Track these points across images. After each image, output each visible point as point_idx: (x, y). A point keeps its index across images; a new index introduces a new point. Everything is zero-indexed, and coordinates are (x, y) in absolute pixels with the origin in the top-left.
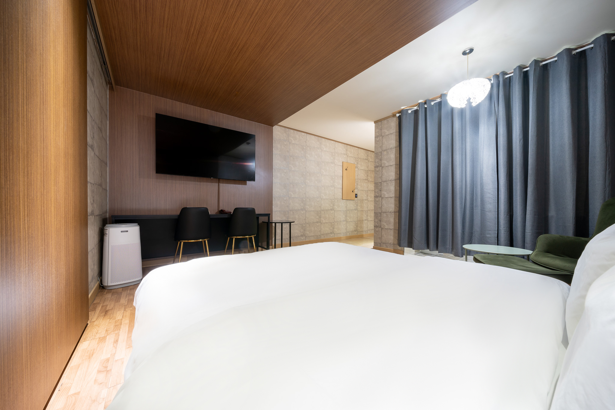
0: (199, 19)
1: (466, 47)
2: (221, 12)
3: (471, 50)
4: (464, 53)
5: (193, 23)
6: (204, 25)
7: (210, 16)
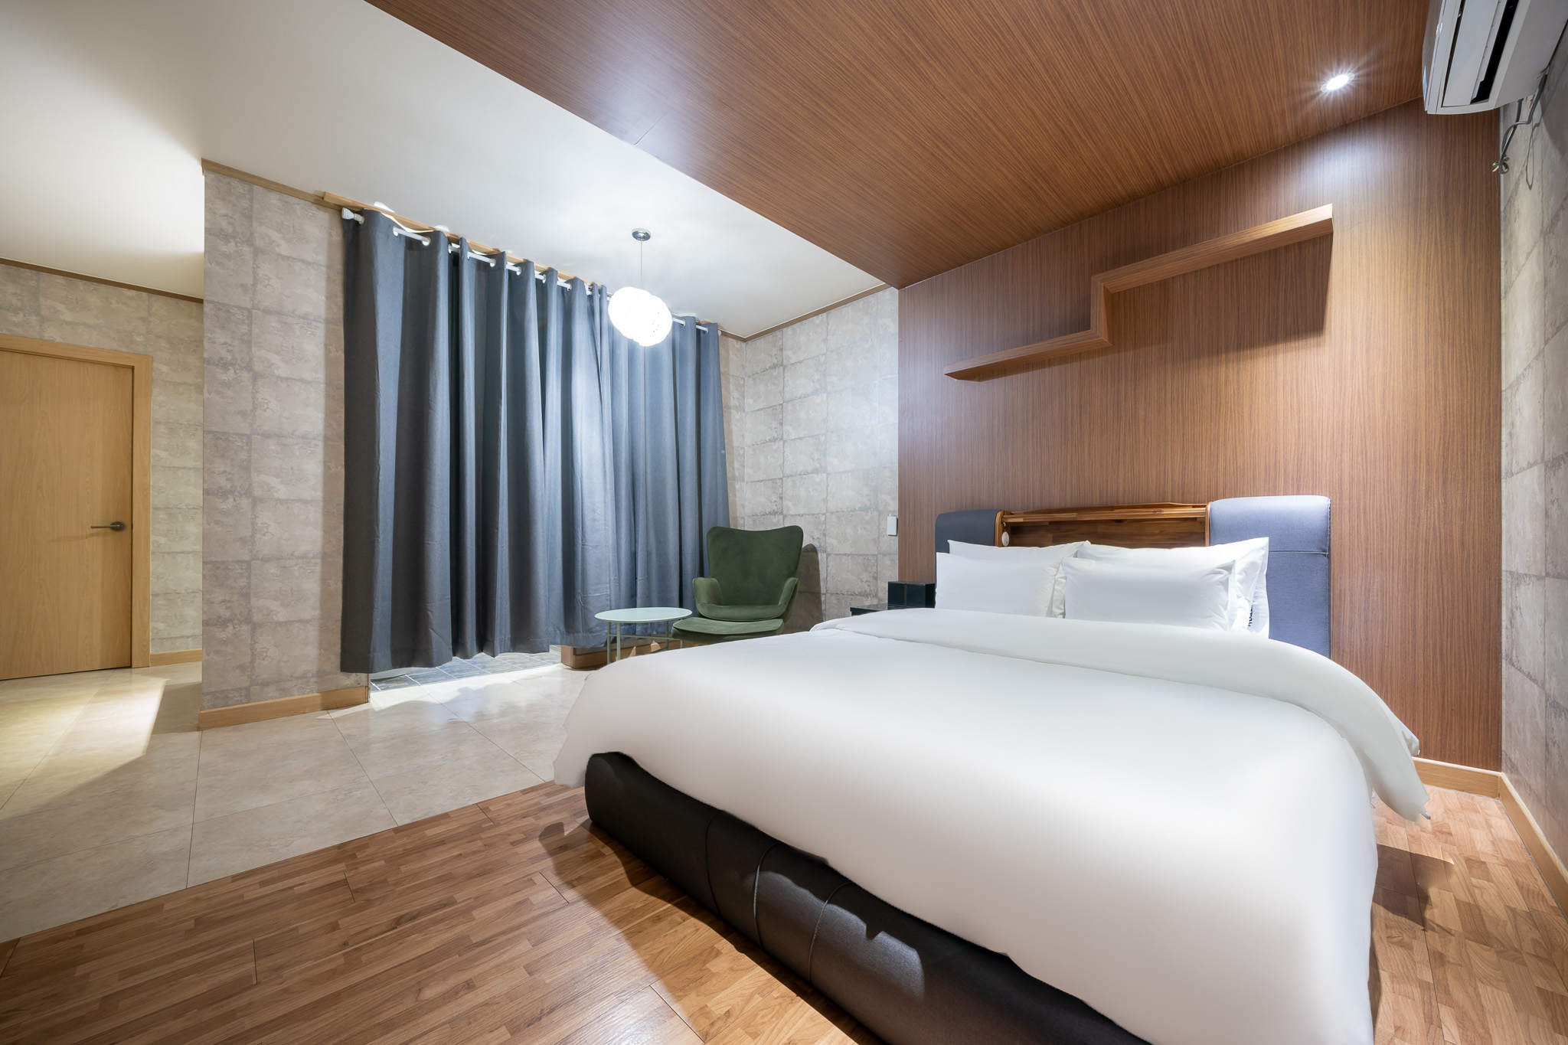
0: (1096, 49)
1: (643, 227)
2: (1075, 99)
3: (647, 237)
4: (635, 235)
5: (1101, 29)
6: (1078, 50)
7: (1083, 74)
